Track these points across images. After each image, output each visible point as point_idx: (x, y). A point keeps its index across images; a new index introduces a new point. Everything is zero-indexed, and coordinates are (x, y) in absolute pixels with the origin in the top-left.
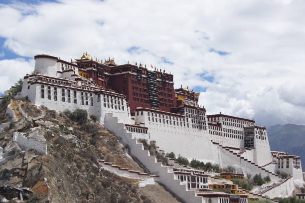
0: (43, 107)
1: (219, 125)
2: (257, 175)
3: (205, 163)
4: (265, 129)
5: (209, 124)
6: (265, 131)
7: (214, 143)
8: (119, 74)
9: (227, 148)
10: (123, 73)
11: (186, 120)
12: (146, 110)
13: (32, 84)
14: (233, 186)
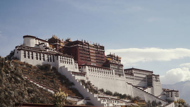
0: (25, 63)
1: (132, 74)
2: (153, 101)
3: (122, 95)
5: (125, 73)
7: (128, 84)
8: (73, 46)
9: (136, 87)
10: (75, 46)
11: (111, 71)
12: (88, 65)
13: (20, 50)
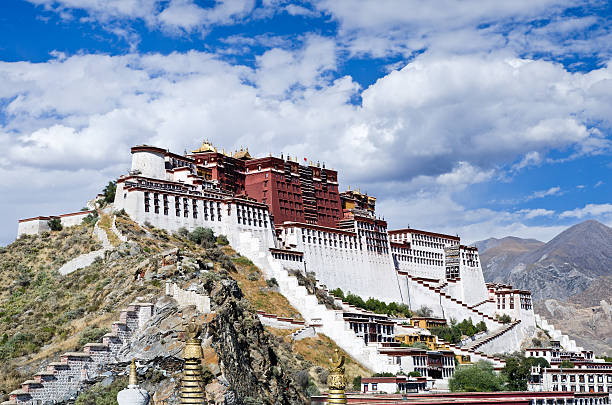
0: (147, 224)
1: (406, 246)
2: (465, 320)
3: (387, 304)
4: (476, 249)
5: (391, 243)
6: (476, 253)
7: (400, 273)
8: (256, 172)
9: (420, 280)
10: (263, 170)
11: (357, 239)
12: (299, 226)
13: (130, 191)
14: (431, 337)
